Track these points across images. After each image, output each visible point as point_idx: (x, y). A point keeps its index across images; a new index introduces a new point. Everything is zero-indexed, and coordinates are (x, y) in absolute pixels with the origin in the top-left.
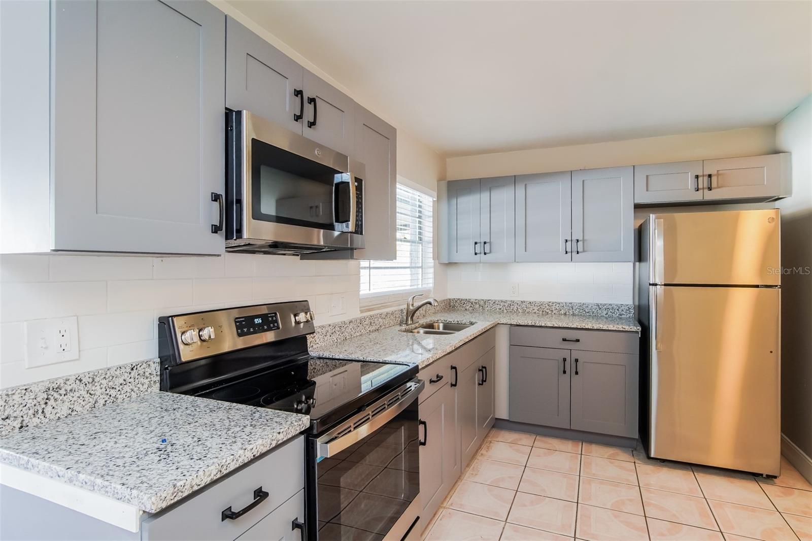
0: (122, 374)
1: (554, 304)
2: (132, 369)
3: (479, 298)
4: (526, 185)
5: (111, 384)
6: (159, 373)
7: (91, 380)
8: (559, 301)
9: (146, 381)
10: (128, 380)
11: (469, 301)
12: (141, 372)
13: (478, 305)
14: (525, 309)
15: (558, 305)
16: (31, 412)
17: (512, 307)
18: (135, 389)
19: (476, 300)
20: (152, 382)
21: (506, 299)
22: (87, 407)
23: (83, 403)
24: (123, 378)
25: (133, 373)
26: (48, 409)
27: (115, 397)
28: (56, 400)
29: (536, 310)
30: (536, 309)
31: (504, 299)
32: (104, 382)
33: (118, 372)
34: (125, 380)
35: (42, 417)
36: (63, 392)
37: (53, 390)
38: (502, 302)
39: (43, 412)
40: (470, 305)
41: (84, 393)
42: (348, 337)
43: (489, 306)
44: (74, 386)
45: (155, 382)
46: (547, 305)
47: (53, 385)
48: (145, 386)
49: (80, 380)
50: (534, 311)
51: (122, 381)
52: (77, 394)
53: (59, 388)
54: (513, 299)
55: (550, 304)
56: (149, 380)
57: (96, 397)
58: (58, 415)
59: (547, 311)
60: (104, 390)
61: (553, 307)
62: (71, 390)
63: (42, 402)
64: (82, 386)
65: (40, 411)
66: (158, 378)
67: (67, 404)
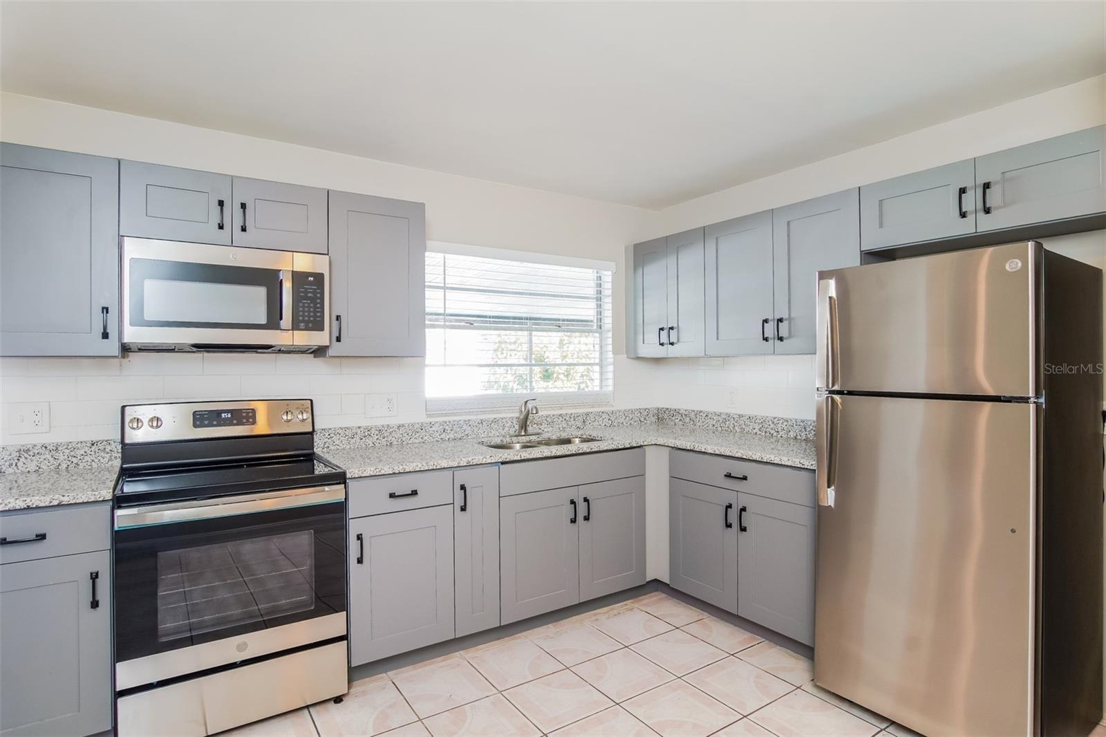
0: (83, 448)
1: (781, 422)
2: (93, 445)
3: (690, 407)
4: (717, 239)
5: (72, 453)
6: (120, 451)
7: (54, 448)
8: (785, 416)
9: (108, 456)
10: (89, 452)
11: (677, 411)
12: (102, 448)
13: (688, 419)
14: (744, 427)
15: (785, 423)
16: (7, 463)
17: (727, 423)
18: (96, 460)
19: (686, 411)
20: (113, 457)
21: (720, 411)
22: (52, 467)
23: (49, 464)
24: (84, 450)
25: (93, 448)
26: (20, 464)
27: (77, 464)
28: (26, 458)
29: (757, 430)
30: (757, 427)
31: (718, 410)
32: (67, 451)
33: (79, 445)
34: (85, 452)
35: (15, 468)
36: (31, 453)
37: (23, 452)
38: (715, 414)
39: (16, 465)
40: (679, 418)
41: (49, 457)
42: (395, 443)
43: (701, 421)
44: (40, 451)
45: (116, 457)
46: (770, 423)
47: (24, 448)
48: (106, 460)
49: (46, 448)
50: (755, 431)
51: (82, 452)
52: (43, 457)
53: (28, 450)
54: (728, 411)
55: (775, 421)
56: (109, 455)
57: (59, 462)
58: (28, 469)
59: (772, 432)
60: (66, 457)
61: (780, 425)
62: (38, 453)
63: (16, 459)
64: (47, 452)
65: (14, 464)
66: (120, 455)
67: (35, 463)
